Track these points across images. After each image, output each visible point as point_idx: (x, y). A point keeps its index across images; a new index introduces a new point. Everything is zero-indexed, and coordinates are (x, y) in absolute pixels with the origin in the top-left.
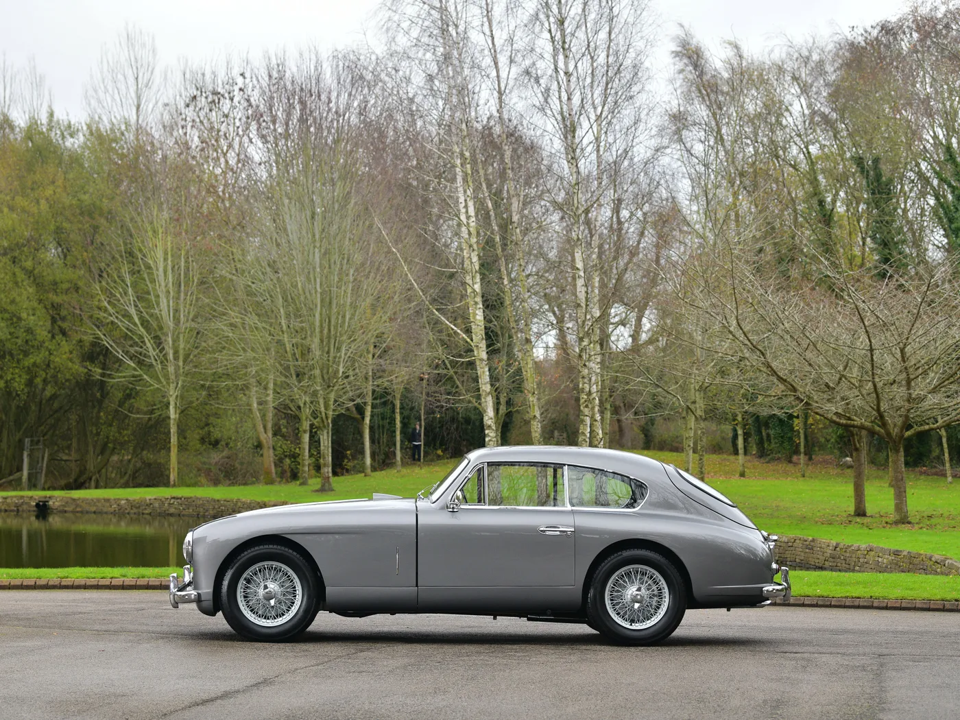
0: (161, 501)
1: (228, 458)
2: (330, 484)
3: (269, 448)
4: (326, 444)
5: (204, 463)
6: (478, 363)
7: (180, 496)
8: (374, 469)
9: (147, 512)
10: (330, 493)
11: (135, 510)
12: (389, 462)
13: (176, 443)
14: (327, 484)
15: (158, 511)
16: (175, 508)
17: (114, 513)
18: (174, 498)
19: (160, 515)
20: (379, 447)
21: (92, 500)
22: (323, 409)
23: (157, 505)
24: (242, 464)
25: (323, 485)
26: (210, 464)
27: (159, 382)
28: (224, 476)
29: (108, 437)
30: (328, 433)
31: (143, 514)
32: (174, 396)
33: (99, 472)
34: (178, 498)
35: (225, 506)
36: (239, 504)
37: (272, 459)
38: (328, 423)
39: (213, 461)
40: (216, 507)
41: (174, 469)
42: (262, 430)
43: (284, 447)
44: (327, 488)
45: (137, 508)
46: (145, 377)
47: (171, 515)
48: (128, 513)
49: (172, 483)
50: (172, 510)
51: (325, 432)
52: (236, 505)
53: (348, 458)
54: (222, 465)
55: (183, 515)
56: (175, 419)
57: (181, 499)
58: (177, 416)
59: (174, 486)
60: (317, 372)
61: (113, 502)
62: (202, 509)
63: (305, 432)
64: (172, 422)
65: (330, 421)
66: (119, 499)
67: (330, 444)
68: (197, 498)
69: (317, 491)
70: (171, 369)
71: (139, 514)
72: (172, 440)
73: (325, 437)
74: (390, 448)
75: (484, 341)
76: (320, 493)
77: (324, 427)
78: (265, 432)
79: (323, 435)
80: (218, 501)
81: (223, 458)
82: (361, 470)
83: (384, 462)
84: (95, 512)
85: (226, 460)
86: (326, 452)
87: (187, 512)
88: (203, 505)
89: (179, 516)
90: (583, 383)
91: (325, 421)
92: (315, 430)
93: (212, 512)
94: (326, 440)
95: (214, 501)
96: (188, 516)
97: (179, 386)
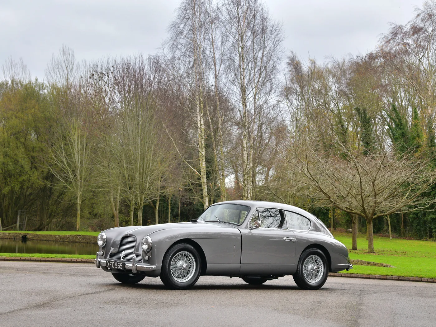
0: (73, 236)
3: (117, 217)
4: (140, 216)
6: (203, 184)
9: (67, 241)
11: (62, 240)
13: (80, 213)
15: (71, 240)
17: (54, 241)
18: (78, 235)
19: (72, 242)
20: (162, 219)
21: (45, 235)
22: (139, 201)
23: (71, 238)
26: (93, 223)
27: (74, 188)
29: (52, 211)
30: (141, 211)
31: (65, 241)
32: (79, 195)
33: (48, 225)
37: (118, 222)
41: (78, 224)
42: (115, 209)
43: (123, 218)
46: (68, 186)
47: (76, 242)
48: (59, 241)
49: (77, 229)
50: (77, 240)
51: (140, 211)
53: (149, 223)
55: (81, 243)
56: (79, 204)
57: (81, 236)
58: (81, 203)
59: (78, 231)
60: (138, 186)
61: (53, 236)
62: (89, 240)
63: (132, 211)
64: (78, 205)
65: (142, 206)
66: (55, 235)
67: (142, 216)
68: (87, 236)
70: (79, 183)
71: (63, 241)
72: (78, 212)
73: (140, 213)
75: (205, 175)
77: (140, 208)
78: (116, 211)
80: (96, 237)
84: (45, 240)
85: (99, 222)
86: (140, 219)
87: (83, 241)
88: (90, 238)
89: (80, 242)
90: (245, 193)
91: (140, 206)
92: (136, 210)
93: (93, 242)
94: (140, 214)
95: (94, 237)
96: (83, 243)
97: (82, 190)
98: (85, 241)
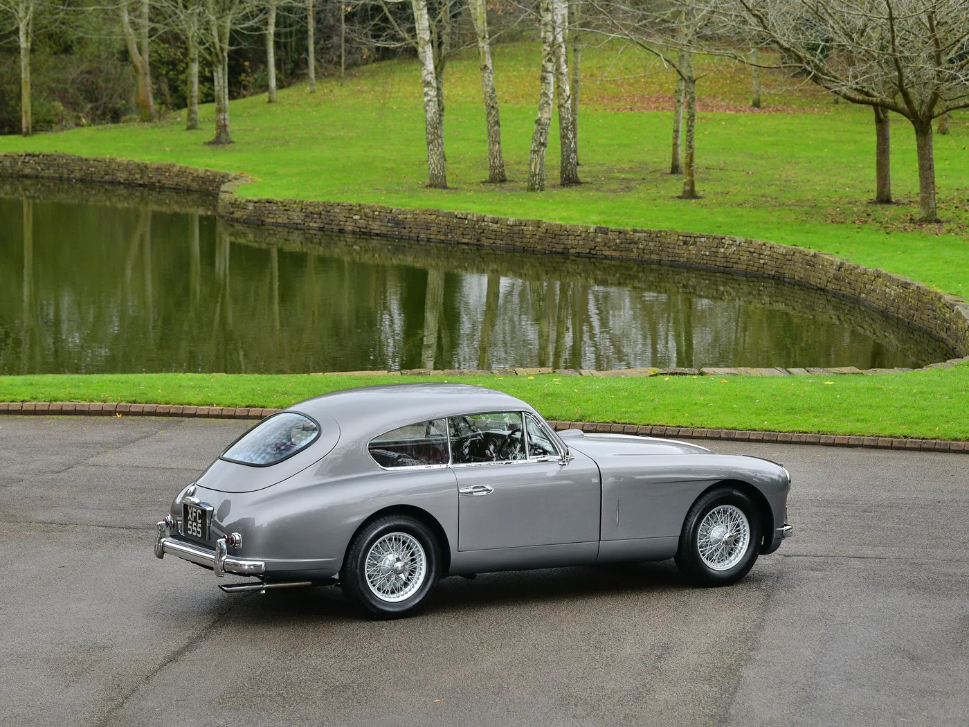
0: (14, 158)
1: (89, 72)
2: (227, 135)
3: (145, 74)
4: (221, 84)
5: (58, 81)
6: (414, 3)
7: (38, 153)
8: (281, 86)
10: (228, 147)
12: (300, 72)
13: (28, 80)
14: (223, 135)
15: (10, 171)
16: (32, 168)
18: (27, 155)
19: (11, 175)
20: (287, 52)
22: (216, 40)
23: (7, 163)
24: (107, 81)
25: (218, 136)
26: (65, 82)
28: (85, 99)
30: (223, 69)
32: (25, 22)
34: (34, 156)
35: (96, 168)
36: (113, 166)
37: (149, 89)
38: (224, 57)
39: (70, 77)
40: (84, 168)
41: (26, 112)
42: (136, 50)
43: (162, 52)
44: (223, 140)
47: (26, 176)
49: (24, 130)
50: (27, 171)
51: (220, 67)
52: (109, 166)
53: (245, 71)
54: (82, 83)
55: (42, 177)
56: (26, 49)
57: (38, 156)
58: (29, 44)
59: (26, 134)
62: (65, 171)
63: (193, 60)
64: (22, 52)
65: (226, 54)
67: (226, 84)
68: (60, 156)
69: (210, 143)
72: (23, 76)
73: (220, 74)
74: (300, 54)
76: (214, 147)
77: (219, 61)
78: (140, 54)
79: (217, 72)
80: (86, 160)
81: (82, 73)
82: (265, 87)
83: (292, 74)
85: (86, 76)
86: (221, 93)
87: (45, 173)
88: (67, 164)
89: (37, 177)
90: (546, 33)
91: (220, 54)
92: (207, 64)
93: (78, 175)
94: (221, 78)
95: (81, 160)
96: (48, 178)
97: (31, 9)
98: (52, 171)
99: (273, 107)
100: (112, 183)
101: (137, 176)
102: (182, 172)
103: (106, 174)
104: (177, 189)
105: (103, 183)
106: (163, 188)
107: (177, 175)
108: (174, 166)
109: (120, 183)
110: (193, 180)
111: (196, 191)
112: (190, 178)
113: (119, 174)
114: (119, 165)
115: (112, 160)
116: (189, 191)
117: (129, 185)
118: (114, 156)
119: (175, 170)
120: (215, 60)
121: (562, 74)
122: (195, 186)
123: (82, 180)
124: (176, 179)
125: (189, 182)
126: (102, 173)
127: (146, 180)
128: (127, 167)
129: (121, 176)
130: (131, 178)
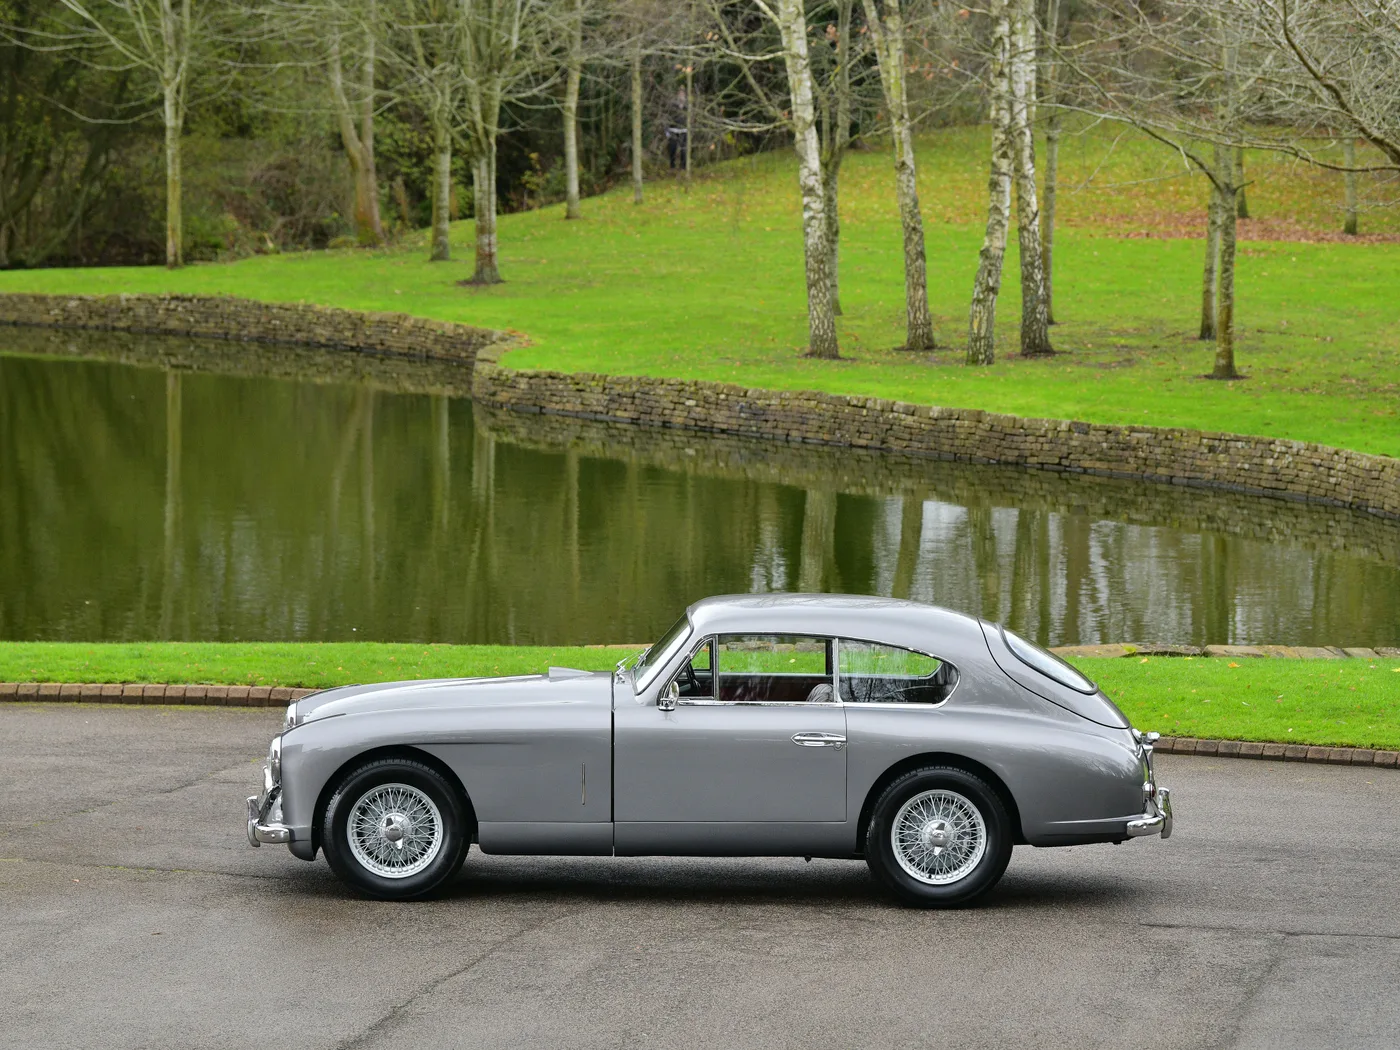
0: (152, 304)
1: (281, 167)
2: (493, 269)
3: (368, 170)
4: (485, 188)
5: (231, 181)
6: (789, 62)
7: (190, 295)
8: (588, 190)
9: (121, 324)
10: (493, 288)
11: (96, 321)
12: (618, 171)
13: (178, 178)
14: (487, 270)
15: (145, 323)
16: (180, 320)
17: (54, 326)
18: (176, 298)
19: (148, 331)
20: (599, 139)
21: (9, 297)
22: (478, 117)
23: (141, 312)
24: (309, 181)
25: (479, 272)
26: (241, 182)
27: (144, 55)
28: (273, 209)
29: (31, 145)
30: (489, 165)
31: (114, 329)
32: (173, 86)
33: (15, 213)
34: (183, 300)
35: (282, 319)
36: (310, 316)
37: (373, 194)
38: (489, 144)
39: (250, 175)
40: (263, 320)
41: (174, 230)
42: (353, 133)
44: (486, 277)
45: (101, 316)
46: (113, 40)
47: (171, 332)
48: (84, 327)
49: (170, 258)
50: (173, 324)
51: (484, 161)
52: (302, 317)
53: (531, 168)
54: (268, 183)
55: (196, 335)
56: (174, 129)
57: (190, 300)
58: (180, 122)
59: (175, 265)
60: (467, 44)
61: (52, 303)
62: (233, 324)
63: (442, 151)
64: (169, 134)
65: (493, 141)
66: (64, 298)
67: (493, 188)
68: (224, 301)
69: (466, 283)
70: (167, 27)
71: (105, 329)
72: (170, 172)
73: (484, 173)
74: (622, 142)
75: (802, 20)
76: (472, 289)
77: (482, 151)
78: (360, 138)
79: (479, 168)
80: (267, 307)
81: (269, 168)
82: (560, 194)
83: (607, 172)
84: (15, 324)
85: (276, 173)
86: (485, 203)
87: (202, 328)
88: (236, 314)
89: (188, 334)
90: (999, 110)
91: (483, 140)
92: (463, 156)
93: (254, 331)
94: (485, 177)
95: (259, 307)
96: (206, 336)
97: (184, 65)
98: (212, 325)
99: (574, 226)
100: (307, 344)
101: (348, 334)
102: (419, 328)
103: (299, 330)
104: (409, 356)
105: (292, 344)
106: (387, 354)
107: (410, 333)
108: (406, 318)
109: (321, 345)
110: (436, 341)
111: (441, 359)
112: (431, 337)
113: (319, 330)
114: (319, 315)
115: (308, 308)
116: (429, 358)
117: (332, 347)
118: (311, 301)
119: (408, 324)
120: (476, 149)
121: (1025, 177)
122: (438, 350)
123: (260, 340)
124: (409, 340)
125: (429, 344)
126: (292, 328)
127: (361, 340)
128: (330, 320)
129: (322, 333)
130: (337, 336)
